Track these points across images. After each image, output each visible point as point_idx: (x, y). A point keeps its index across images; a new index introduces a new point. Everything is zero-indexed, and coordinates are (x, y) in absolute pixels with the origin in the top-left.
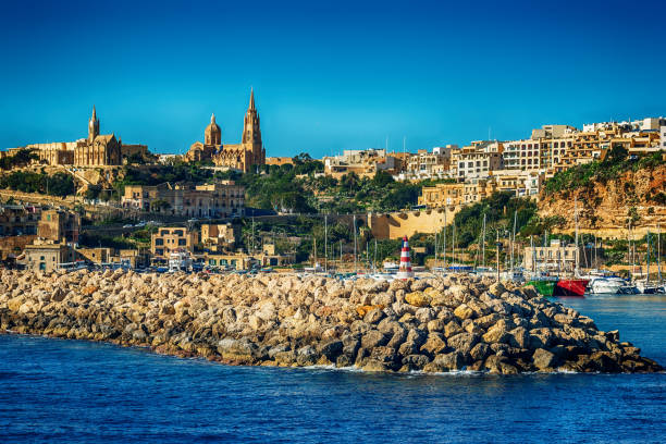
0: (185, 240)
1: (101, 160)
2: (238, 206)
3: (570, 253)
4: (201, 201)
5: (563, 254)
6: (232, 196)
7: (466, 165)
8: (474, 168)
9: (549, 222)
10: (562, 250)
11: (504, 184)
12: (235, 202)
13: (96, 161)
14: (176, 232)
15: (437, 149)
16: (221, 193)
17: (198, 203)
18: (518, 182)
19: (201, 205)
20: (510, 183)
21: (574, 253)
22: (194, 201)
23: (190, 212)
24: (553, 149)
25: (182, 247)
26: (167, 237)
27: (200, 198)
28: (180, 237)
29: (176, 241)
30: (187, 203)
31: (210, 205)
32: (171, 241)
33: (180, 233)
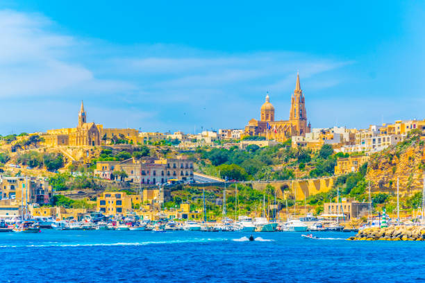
0: (121, 201)
1: (85, 143)
2: (187, 175)
3: (347, 208)
4: (154, 172)
6: (182, 168)
10: (343, 205)
12: (185, 173)
13: (81, 142)
14: (116, 195)
15: (374, 127)
16: (172, 165)
17: (152, 173)
19: (155, 174)
22: (148, 172)
23: (146, 180)
25: (119, 206)
26: (107, 199)
27: (154, 169)
28: (118, 199)
29: (115, 202)
30: (143, 174)
31: (163, 174)
32: (111, 202)
33: (118, 196)
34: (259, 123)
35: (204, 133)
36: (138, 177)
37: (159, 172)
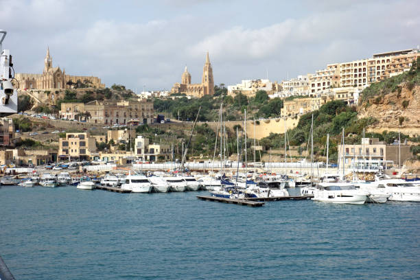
0: (85, 142)
1: (50, 86)
2: (148, 116)
3: (378, 151)
4: (117, 113)
5: (371, 151)
6: (143, 109)
7: (316, 85)
8: (322, 87)
9: (366, 123)
10: (371, 148)
11: (339, 96)
12: (145, 114)
13: (47, 86)
14: (79, 136)
16: (134, 107)
17: (115, 115)
18: (350, 95)
19: (117, 116)
20: (343, 96)
21: (382, 150)
22: (111, 114)
23: (109, 121)
24: (377, 71)
25: (82, 147)
26: (70, 140)
27: (117, 111)
28: (82, 140)
29: (78, 144)
30: (106, 115)
31: (125, 116)
32: (74, 143)
33: (82, 137)
34: (181, 85)
35: (143, 93)
36: (102, 118)
37: (121, 113)
